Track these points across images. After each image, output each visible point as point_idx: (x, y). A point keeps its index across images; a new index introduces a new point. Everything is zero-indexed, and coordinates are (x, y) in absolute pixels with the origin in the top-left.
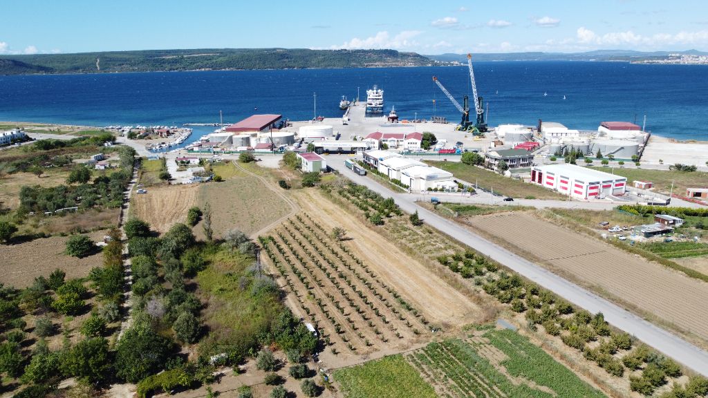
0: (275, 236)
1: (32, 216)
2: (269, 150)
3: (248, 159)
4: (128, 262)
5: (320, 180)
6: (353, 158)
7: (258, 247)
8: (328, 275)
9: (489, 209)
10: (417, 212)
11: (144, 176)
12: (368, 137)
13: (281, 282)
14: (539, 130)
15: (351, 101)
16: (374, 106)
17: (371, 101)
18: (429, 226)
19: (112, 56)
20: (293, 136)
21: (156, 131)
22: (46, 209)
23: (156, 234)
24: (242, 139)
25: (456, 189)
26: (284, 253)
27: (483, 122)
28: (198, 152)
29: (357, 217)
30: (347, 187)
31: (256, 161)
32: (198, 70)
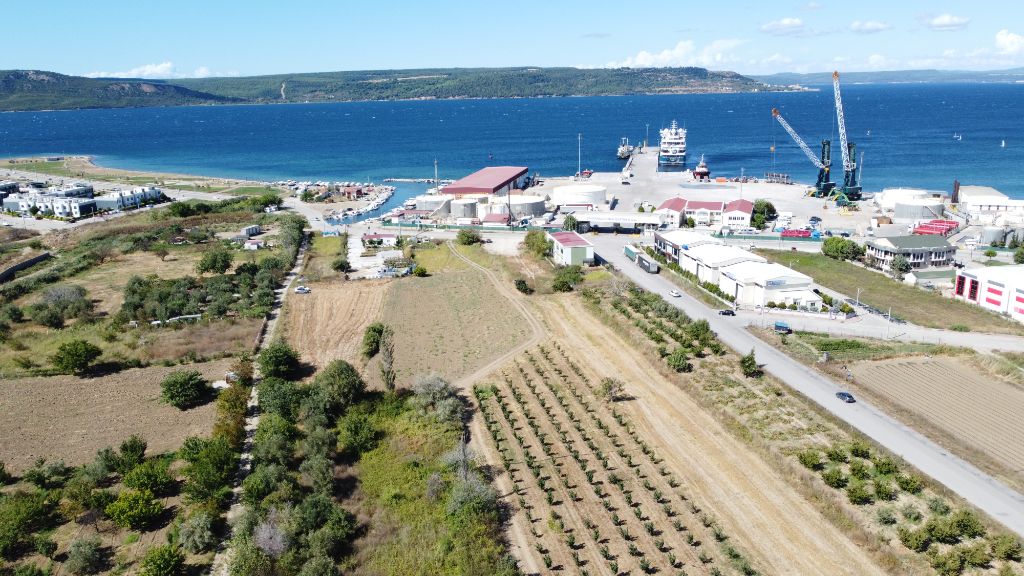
0: (501, 385)
1: (134, 328)
2: (504, 225)
3: (471, 239)
4: (253, 423)
5: (582, 280)
6: (638, 243)
7: (471, 405)
8: (590, 476)
9: (883, 348)
10: (753, 351)
11: (311, 263)
12: (662, 207)
13: (502, 483)
14: (955, 200)
15: (635, 146)
16: (670, 154)
17: (666, 146)
18: (776, 379)
19: (302, 79)
20: (542, 203)
21: (342, 190)
22: (154, 316)
23: (308, 370)
24: (465, 205)
25: (819, 305)
26: (512, 422)
27: (854, 183)
28: (397, 225)
29: (645, 354)
30: (627, 295)
31: (483, 242)
32: (416, 99)
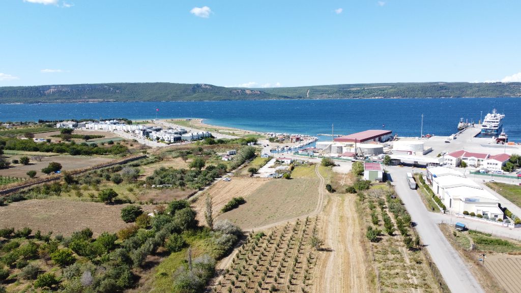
16: (488, 128)
17: (486, 123)
19: (318, 88)
32: (373, 98)
